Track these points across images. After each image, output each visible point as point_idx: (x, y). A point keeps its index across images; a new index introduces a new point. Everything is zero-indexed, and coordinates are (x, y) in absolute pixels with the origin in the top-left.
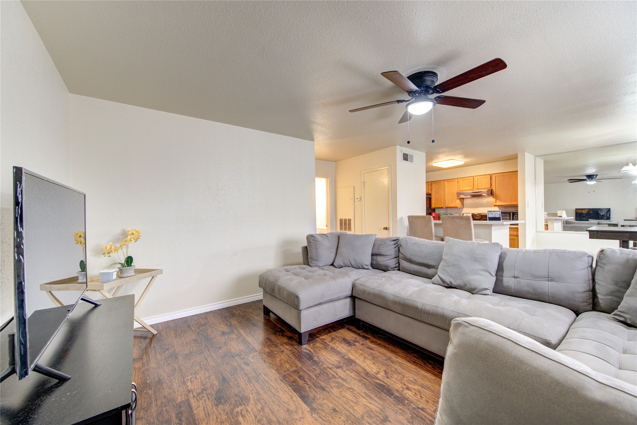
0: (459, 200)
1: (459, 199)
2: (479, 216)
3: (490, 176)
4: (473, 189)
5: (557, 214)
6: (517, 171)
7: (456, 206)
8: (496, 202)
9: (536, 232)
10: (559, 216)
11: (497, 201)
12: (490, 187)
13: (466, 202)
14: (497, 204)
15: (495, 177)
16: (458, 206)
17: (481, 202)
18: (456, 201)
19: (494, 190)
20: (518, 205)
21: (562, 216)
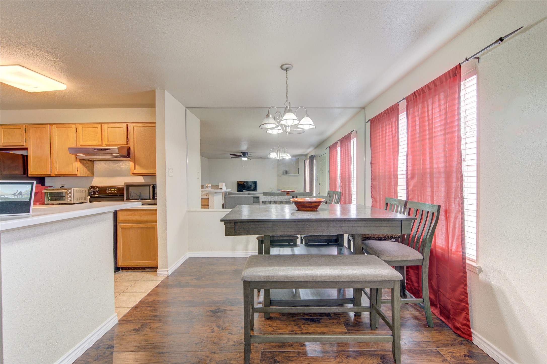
0: (79, 163)
1: (78, 160)
2: (115, 190)
3: (125, 125)
4: (102, 145)
5: (218, 186)
6: (155, 123)
7: (74, 173)
8: (135, 169)
9: (188, 211)
10: (220, 188)
11: (137, 166)
12: (126, 143)
13: (98, 166)
14: (136, 171)
15: (133, 128)
16: (76, 173)
17: (119, 168)
18: (74, 164)
19: (132, 148)
20: (156, 173)
21: (222, 189)
